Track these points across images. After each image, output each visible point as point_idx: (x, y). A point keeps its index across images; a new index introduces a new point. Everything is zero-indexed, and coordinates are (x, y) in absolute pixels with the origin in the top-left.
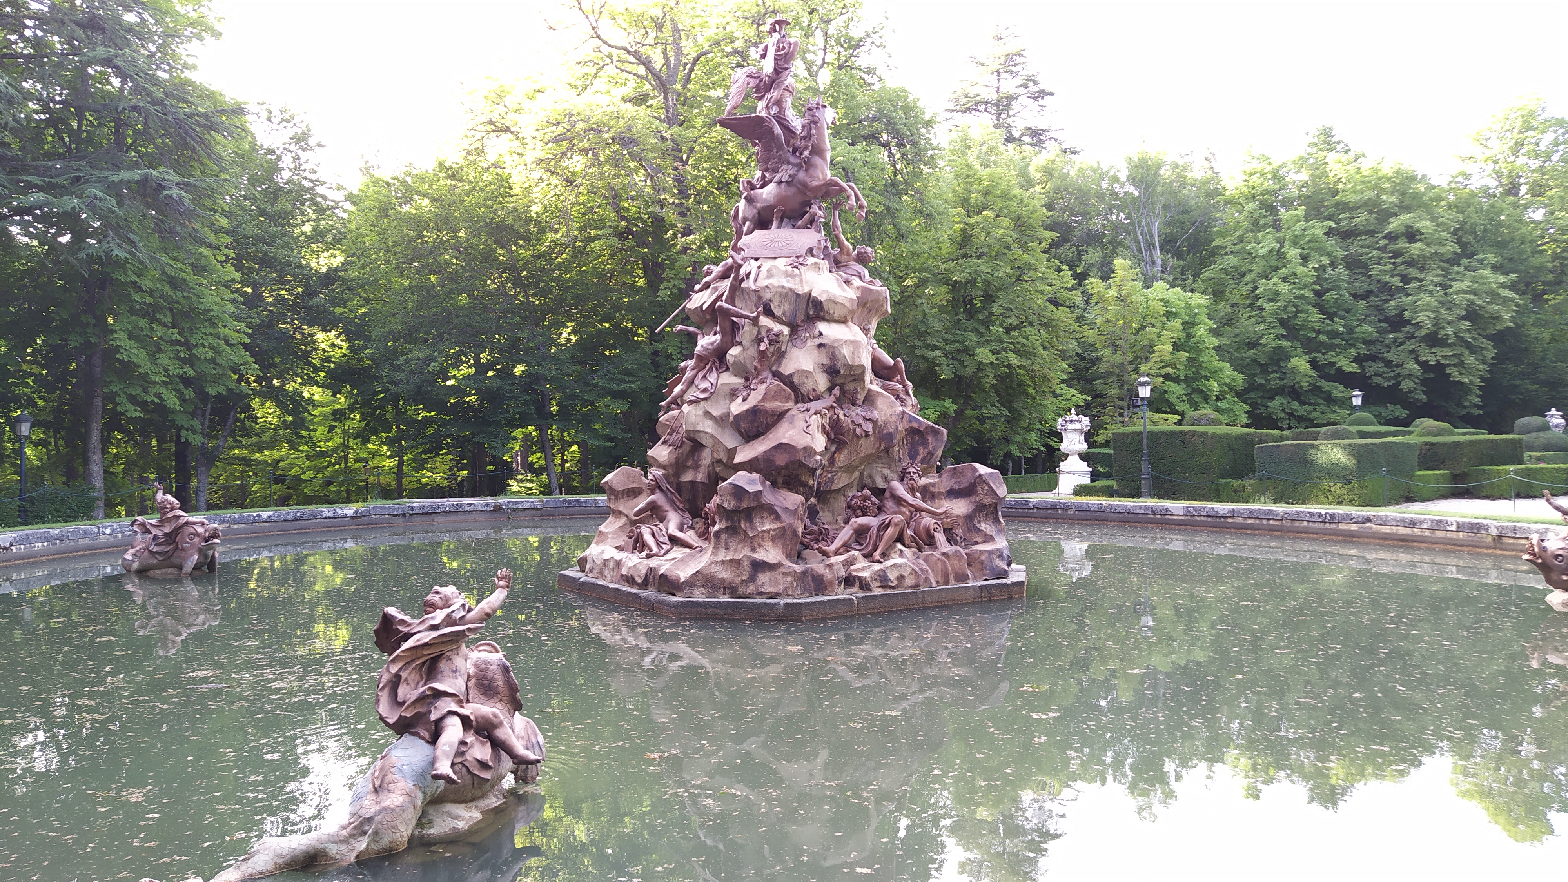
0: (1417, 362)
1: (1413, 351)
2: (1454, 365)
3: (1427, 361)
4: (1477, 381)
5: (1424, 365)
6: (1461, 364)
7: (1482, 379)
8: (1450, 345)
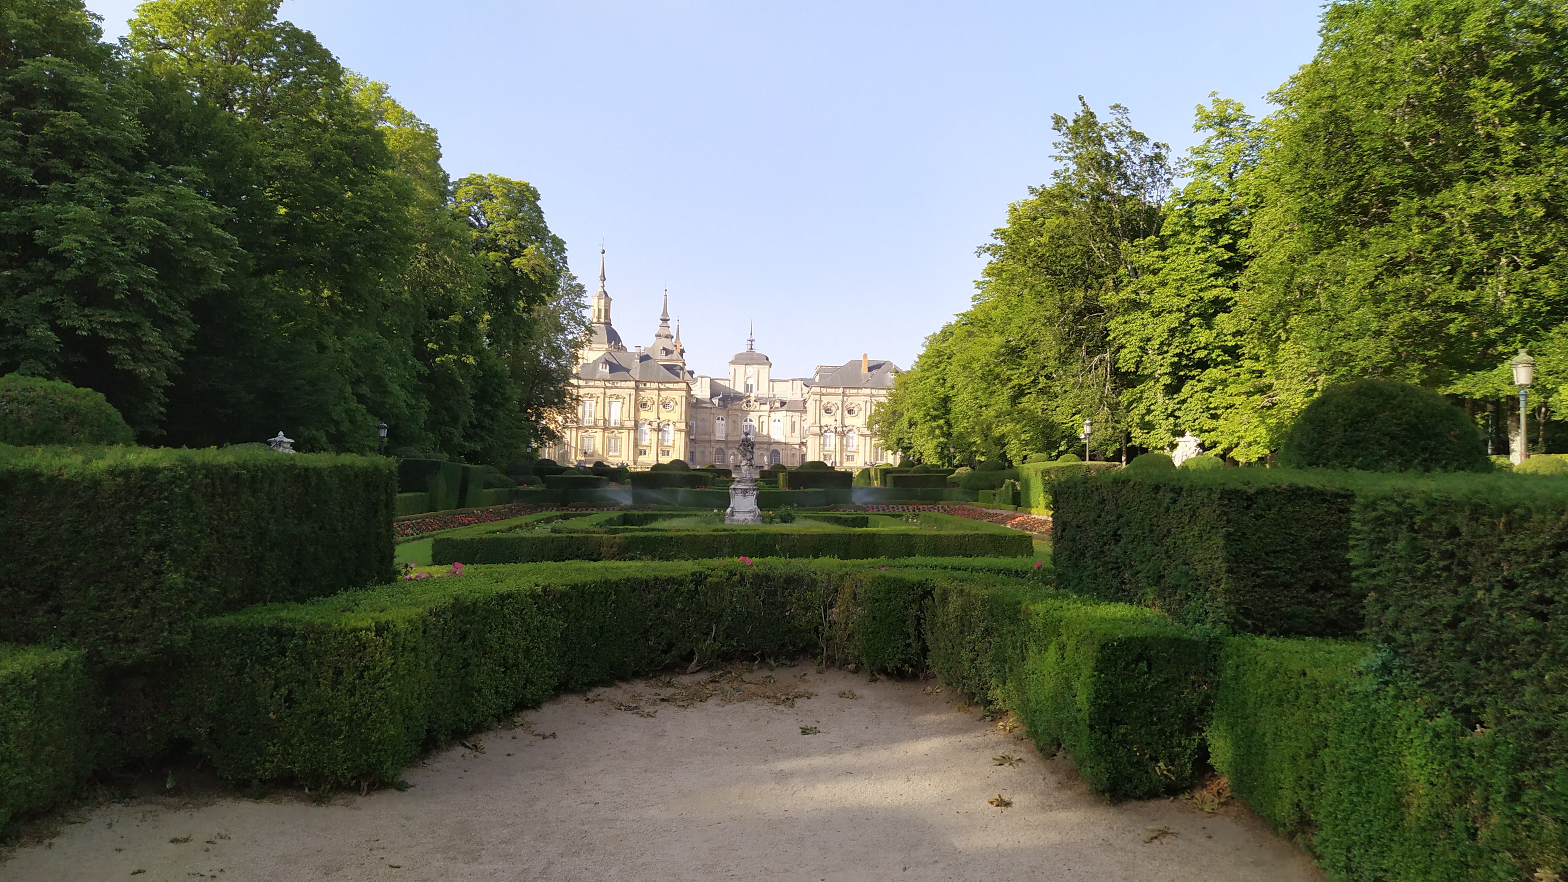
0: (54, 328)
1: (47, 308)
2: (124, 343)
3: (75, 329)
4: (162, 377)
5: (67, 334)
6: (136, 343)
7: (171, 376)
8: (116, 306)
